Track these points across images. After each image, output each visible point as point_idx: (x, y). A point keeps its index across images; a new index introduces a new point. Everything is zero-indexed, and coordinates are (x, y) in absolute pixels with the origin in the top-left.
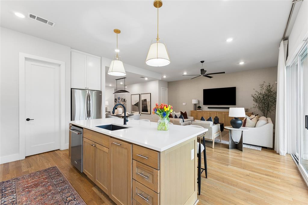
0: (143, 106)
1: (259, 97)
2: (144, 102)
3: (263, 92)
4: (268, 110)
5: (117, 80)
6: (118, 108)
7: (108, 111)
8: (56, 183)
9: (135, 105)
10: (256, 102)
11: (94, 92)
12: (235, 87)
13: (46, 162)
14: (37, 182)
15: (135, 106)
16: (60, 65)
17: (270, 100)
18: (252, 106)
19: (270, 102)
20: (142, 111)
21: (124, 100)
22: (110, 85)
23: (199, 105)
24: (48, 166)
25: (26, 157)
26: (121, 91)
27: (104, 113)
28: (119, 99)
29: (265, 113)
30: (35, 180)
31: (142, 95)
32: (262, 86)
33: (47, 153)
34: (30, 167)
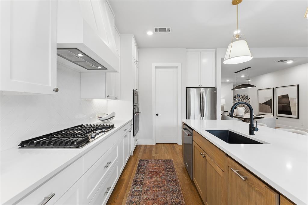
0: (281, 105)
2: (282, 99)
5: (236, 73)
6: (238, 108)
7: (224, 110)
8: (169, 179)
9: (265, 103)
11: (208, 89)
13: (167, 153)
14: (157, 171)
15: (264, 105)
16: (177, 67)
20: (278, 113)
21: (247, 97)
22: (228, 81)
24: (167, 157)
25: (156, 143)
26: (242, 86)
27: (219, 113)
28: (240, 97)
30: (157, 167)
31: (278, 89)
33: (168, 144)
34: (157, 153)
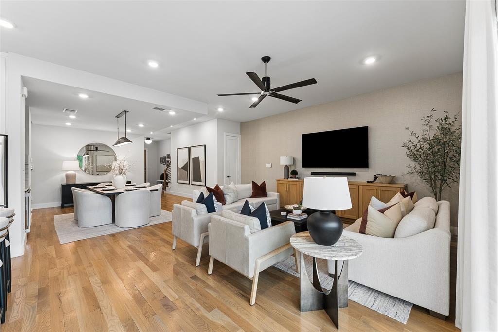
1: (421, 148)
3: (432, 134)
4: (443, 181)
9: (183, 168)
10: (415, 159)
12: (367, 127)
15: (182, 170)
17: (447, 156)
18: (407, 170)
19: (448, 160)
20: (193, 181)
23: (295, 167)
26: (122, 140)
29: (436, 187)
31: (192, 149)
32: (427, 121)
